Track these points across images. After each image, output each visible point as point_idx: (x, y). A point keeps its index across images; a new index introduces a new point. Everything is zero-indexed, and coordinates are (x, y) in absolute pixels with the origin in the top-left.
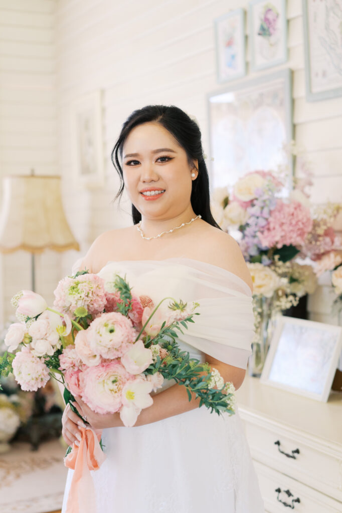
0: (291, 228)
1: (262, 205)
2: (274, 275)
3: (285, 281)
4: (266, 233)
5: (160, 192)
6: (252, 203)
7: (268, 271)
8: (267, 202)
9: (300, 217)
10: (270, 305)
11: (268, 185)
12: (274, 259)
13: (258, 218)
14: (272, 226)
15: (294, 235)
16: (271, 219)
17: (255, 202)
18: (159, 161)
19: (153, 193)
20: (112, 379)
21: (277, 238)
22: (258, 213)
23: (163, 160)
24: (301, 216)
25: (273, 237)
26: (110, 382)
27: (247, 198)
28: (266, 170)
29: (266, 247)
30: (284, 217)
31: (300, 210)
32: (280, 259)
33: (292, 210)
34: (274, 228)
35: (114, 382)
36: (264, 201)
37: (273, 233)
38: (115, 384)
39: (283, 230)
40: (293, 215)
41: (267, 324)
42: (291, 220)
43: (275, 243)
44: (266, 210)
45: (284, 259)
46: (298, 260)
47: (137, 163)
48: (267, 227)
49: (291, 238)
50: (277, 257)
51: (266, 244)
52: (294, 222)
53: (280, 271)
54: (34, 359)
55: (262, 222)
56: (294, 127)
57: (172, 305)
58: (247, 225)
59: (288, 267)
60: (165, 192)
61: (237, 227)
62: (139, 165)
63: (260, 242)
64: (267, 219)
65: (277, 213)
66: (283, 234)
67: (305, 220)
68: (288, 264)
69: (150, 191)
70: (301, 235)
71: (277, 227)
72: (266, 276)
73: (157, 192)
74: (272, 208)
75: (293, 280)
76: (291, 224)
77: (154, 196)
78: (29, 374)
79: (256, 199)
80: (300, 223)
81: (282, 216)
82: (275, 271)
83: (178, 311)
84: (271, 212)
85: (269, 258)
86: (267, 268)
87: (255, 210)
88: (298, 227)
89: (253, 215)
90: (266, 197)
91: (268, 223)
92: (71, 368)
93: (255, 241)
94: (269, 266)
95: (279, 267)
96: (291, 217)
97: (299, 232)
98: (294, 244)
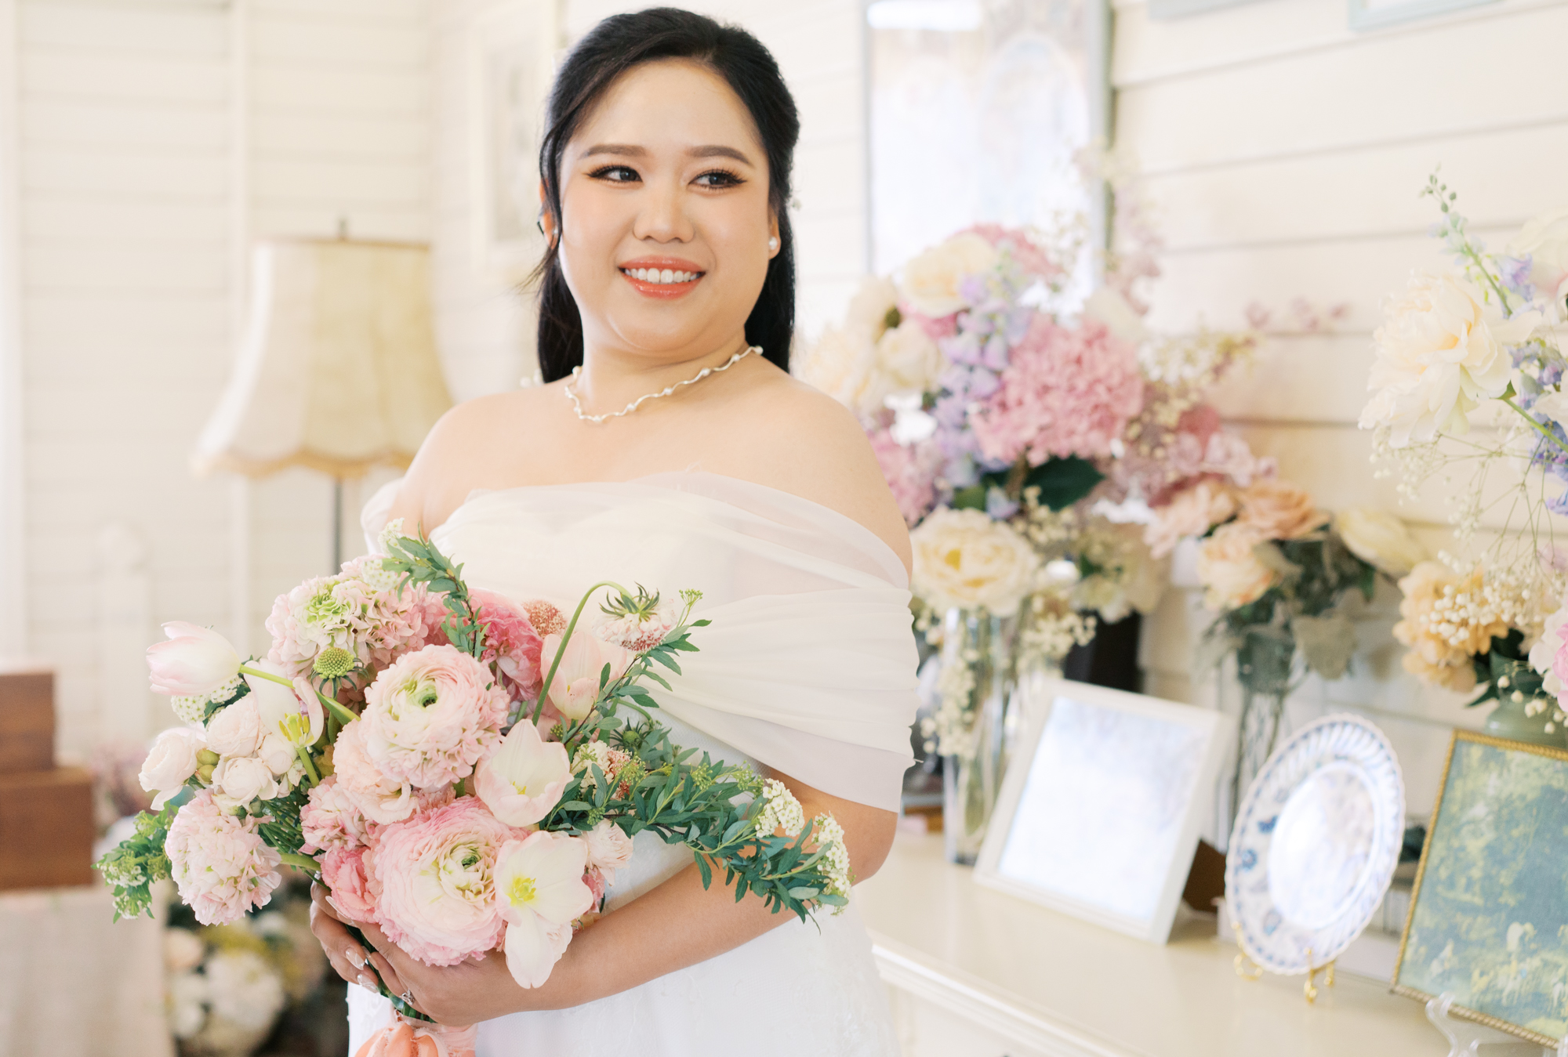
0: (1072, 403)
1: (983, 328)
2: (1023, 549)
3: (1064, 570)
4: (995, 416)
5: (687, 276)
6: (952, 324)
7: (1008, 536)
8: (1000, 321)
9: (1102, 370)
10: (1014, 642)
11: (1000, 268)
12: (1023, 500)
13: (971, 369)
14: (1012, 394)
15: (1083, 426)
16: (1011, 374)
17: (963, 320)
18: (705, 181)
19: (668, 276)
20: (462, 854)
21: (1028, 434)
22: (972, 355)
23: (717, 182)
24: (1102, 364)
25: (1018, 428)
26: (454, 864)
27: (942, 308)
28: (1010, 223)
29: (996, 459)
30: (1052, 369)
31: (1104, 348)
32: (1042, 500)
33: (1077, 347)
34: (1020, 403)
35: (467, 864)
36: (991, 318)
37: (1015, 415)
38: (472, 868)
39: (1047, 409)
40: (1079, 361)
41: (1006, 701)
42: (1071, 378)
43: (1021, 447)
44: (996, 347)
45: (1055, 499)
46: (1103, 507)
47: (630, 175)
48: (997, 398)
49: (1071, 433)
50: (1032, 493)
51: (996, 451)
52: (1081, 384)
53: (1041, 537)
54: (221, 822)
55: (984, 383)
56: (1113, 95)
57: (615, 603)
58: (946, 393)
59: (1068, 527)
60: (704, 279)
61: (916, 400)
62: (637, 183)
63: (977, 446)
64: (997, 374)
65: (1030, 357)
66: (1046, 419)
67: (1115, 380)
68: (1067, 515)
69: (661, 267)
70: (1105, 422)
71: (1029, 398)
72: (997, 549)
73: (680, 276)
74: (1015, 340)
75: (1089, 568)
76: (1071, 389)
77: (668, 286)
78: (209, 869)
79: (967, 311)
80: (1101, 389)
81: (1045, 366)
82: (1026, 535)
83: (631, 618)
84: (1010, 354)
85: (1010, 497)
86: (1002, 528)
87: (964, 345)
88: (1093, 400)
89: (957, 362)
90: (993, 303)
91: (1003, 387)
92: (337, 843)
93: (965, 440)
94: (1009, 520)
95: (1040, 525)
96: (1073, 368)
97: (1096, 417)
98: (1083, 454)
